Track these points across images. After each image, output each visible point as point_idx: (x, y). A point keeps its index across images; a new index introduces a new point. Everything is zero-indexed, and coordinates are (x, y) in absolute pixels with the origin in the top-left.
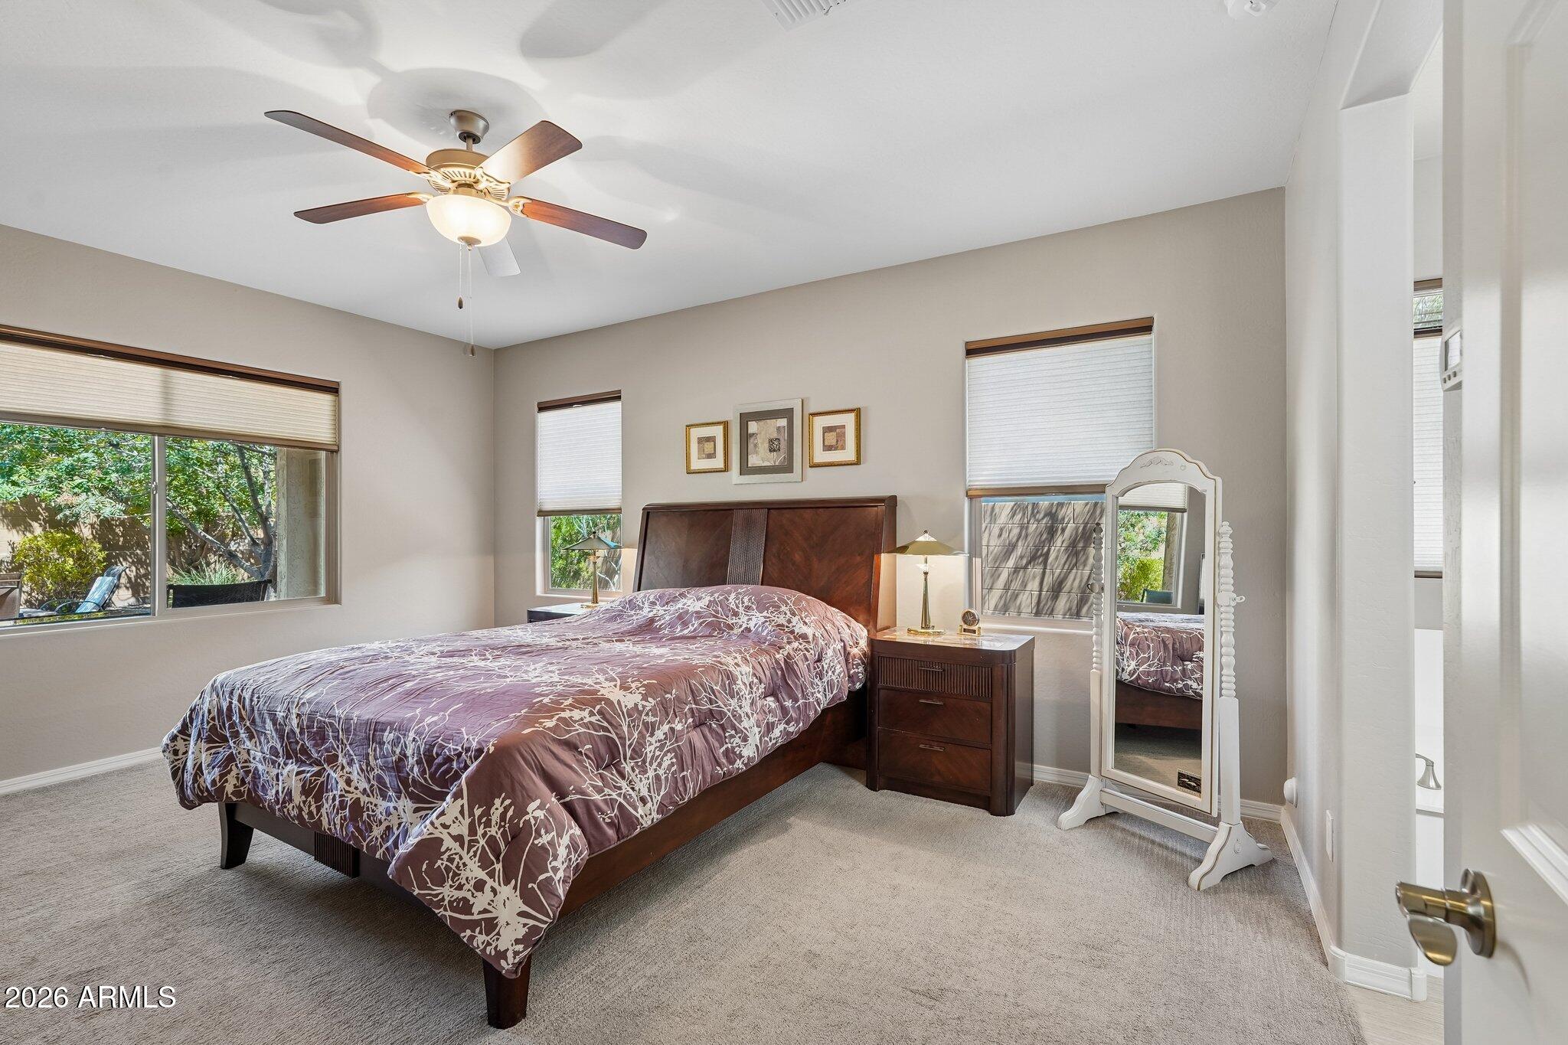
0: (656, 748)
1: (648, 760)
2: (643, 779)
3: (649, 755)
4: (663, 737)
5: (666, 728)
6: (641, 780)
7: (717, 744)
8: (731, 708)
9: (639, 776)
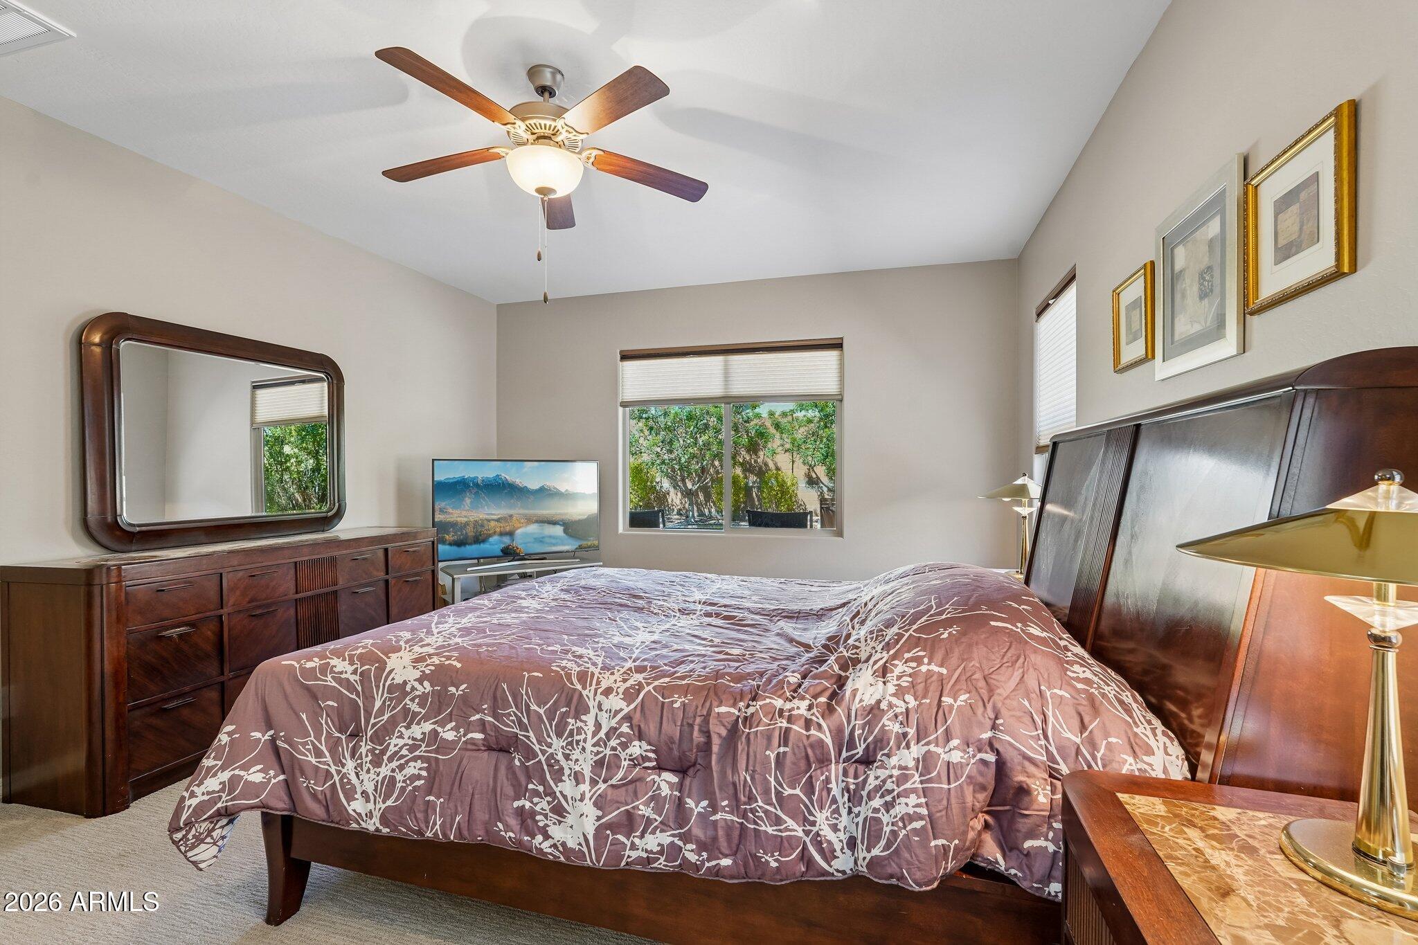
0: (405, 745)
1: (389, 754)
2: (372, 772)
3: (392, 749)
4: (419, 737)
5: (428, 727)
6: (368, 771)
7: (509, 791)
8: (550, 751)
9: (368, 765)
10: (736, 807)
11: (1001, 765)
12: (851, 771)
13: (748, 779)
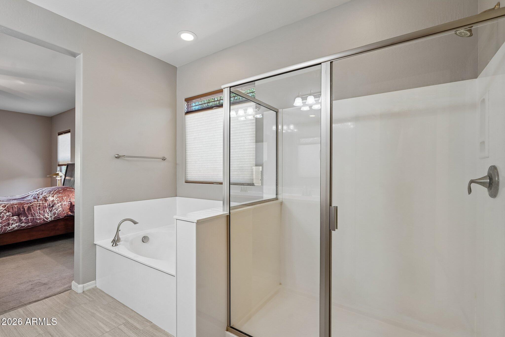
10: (32, 215)
11: (71, 203)
12: (50, 208)
13: (34, 212)
